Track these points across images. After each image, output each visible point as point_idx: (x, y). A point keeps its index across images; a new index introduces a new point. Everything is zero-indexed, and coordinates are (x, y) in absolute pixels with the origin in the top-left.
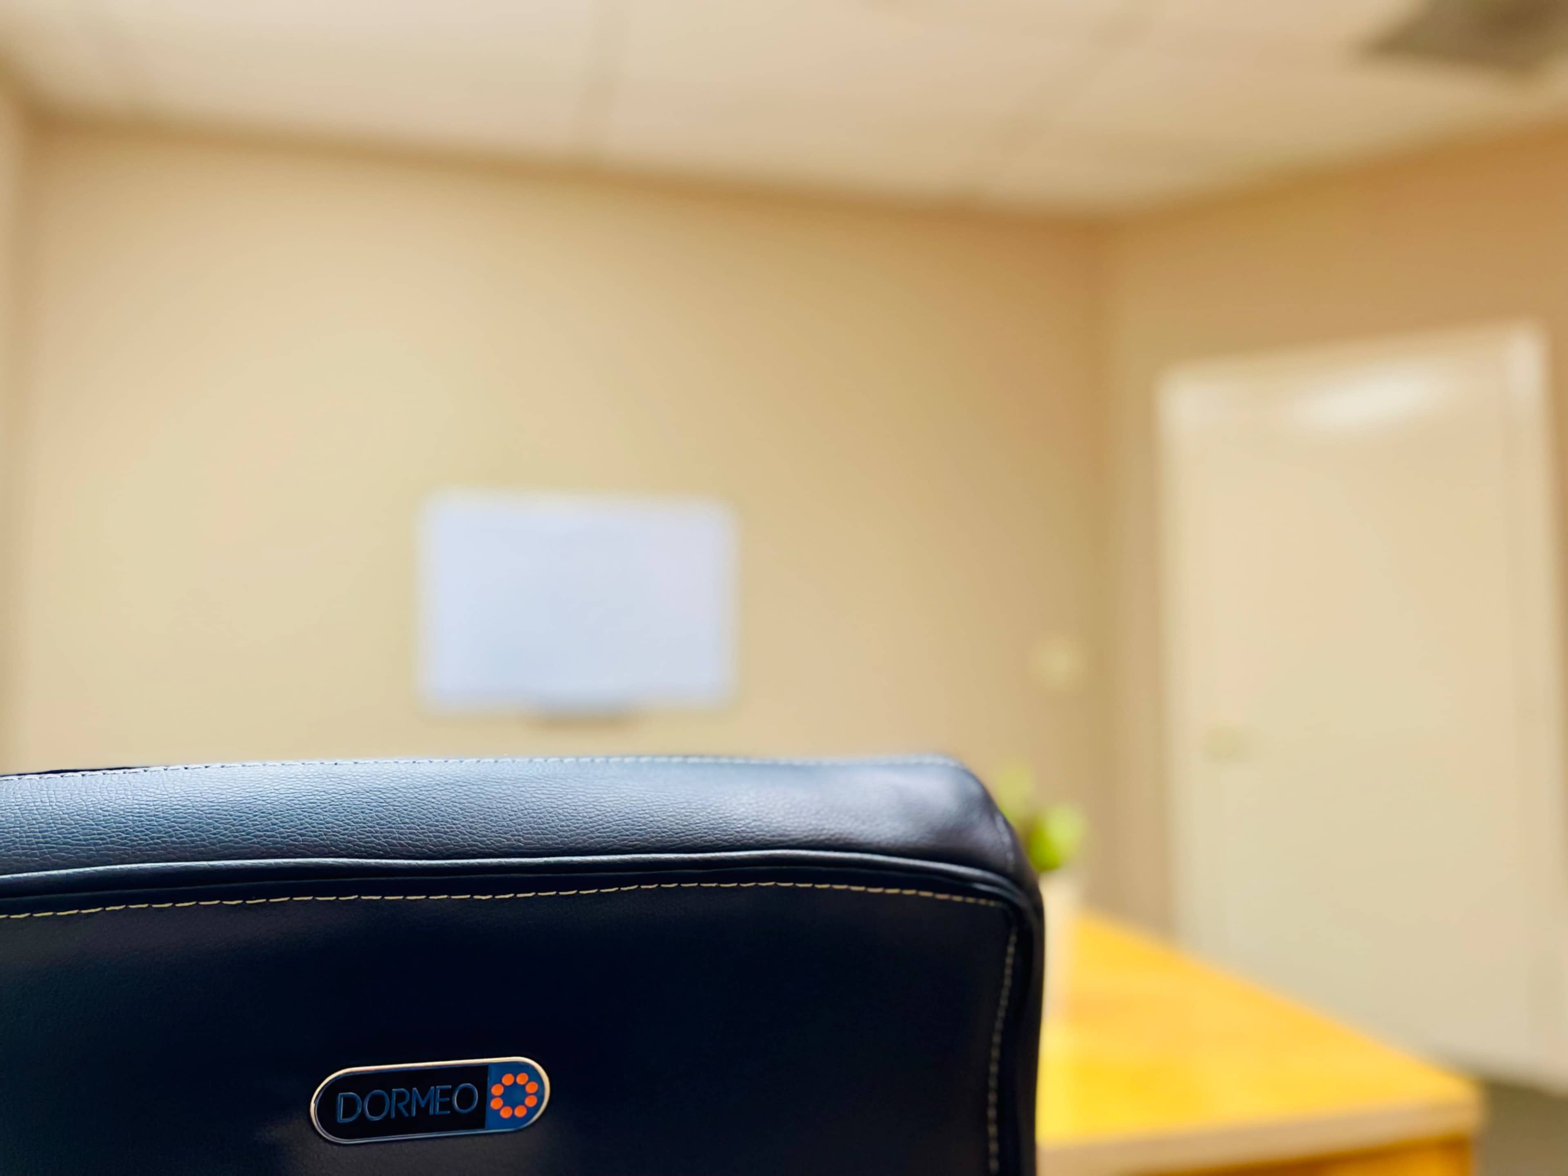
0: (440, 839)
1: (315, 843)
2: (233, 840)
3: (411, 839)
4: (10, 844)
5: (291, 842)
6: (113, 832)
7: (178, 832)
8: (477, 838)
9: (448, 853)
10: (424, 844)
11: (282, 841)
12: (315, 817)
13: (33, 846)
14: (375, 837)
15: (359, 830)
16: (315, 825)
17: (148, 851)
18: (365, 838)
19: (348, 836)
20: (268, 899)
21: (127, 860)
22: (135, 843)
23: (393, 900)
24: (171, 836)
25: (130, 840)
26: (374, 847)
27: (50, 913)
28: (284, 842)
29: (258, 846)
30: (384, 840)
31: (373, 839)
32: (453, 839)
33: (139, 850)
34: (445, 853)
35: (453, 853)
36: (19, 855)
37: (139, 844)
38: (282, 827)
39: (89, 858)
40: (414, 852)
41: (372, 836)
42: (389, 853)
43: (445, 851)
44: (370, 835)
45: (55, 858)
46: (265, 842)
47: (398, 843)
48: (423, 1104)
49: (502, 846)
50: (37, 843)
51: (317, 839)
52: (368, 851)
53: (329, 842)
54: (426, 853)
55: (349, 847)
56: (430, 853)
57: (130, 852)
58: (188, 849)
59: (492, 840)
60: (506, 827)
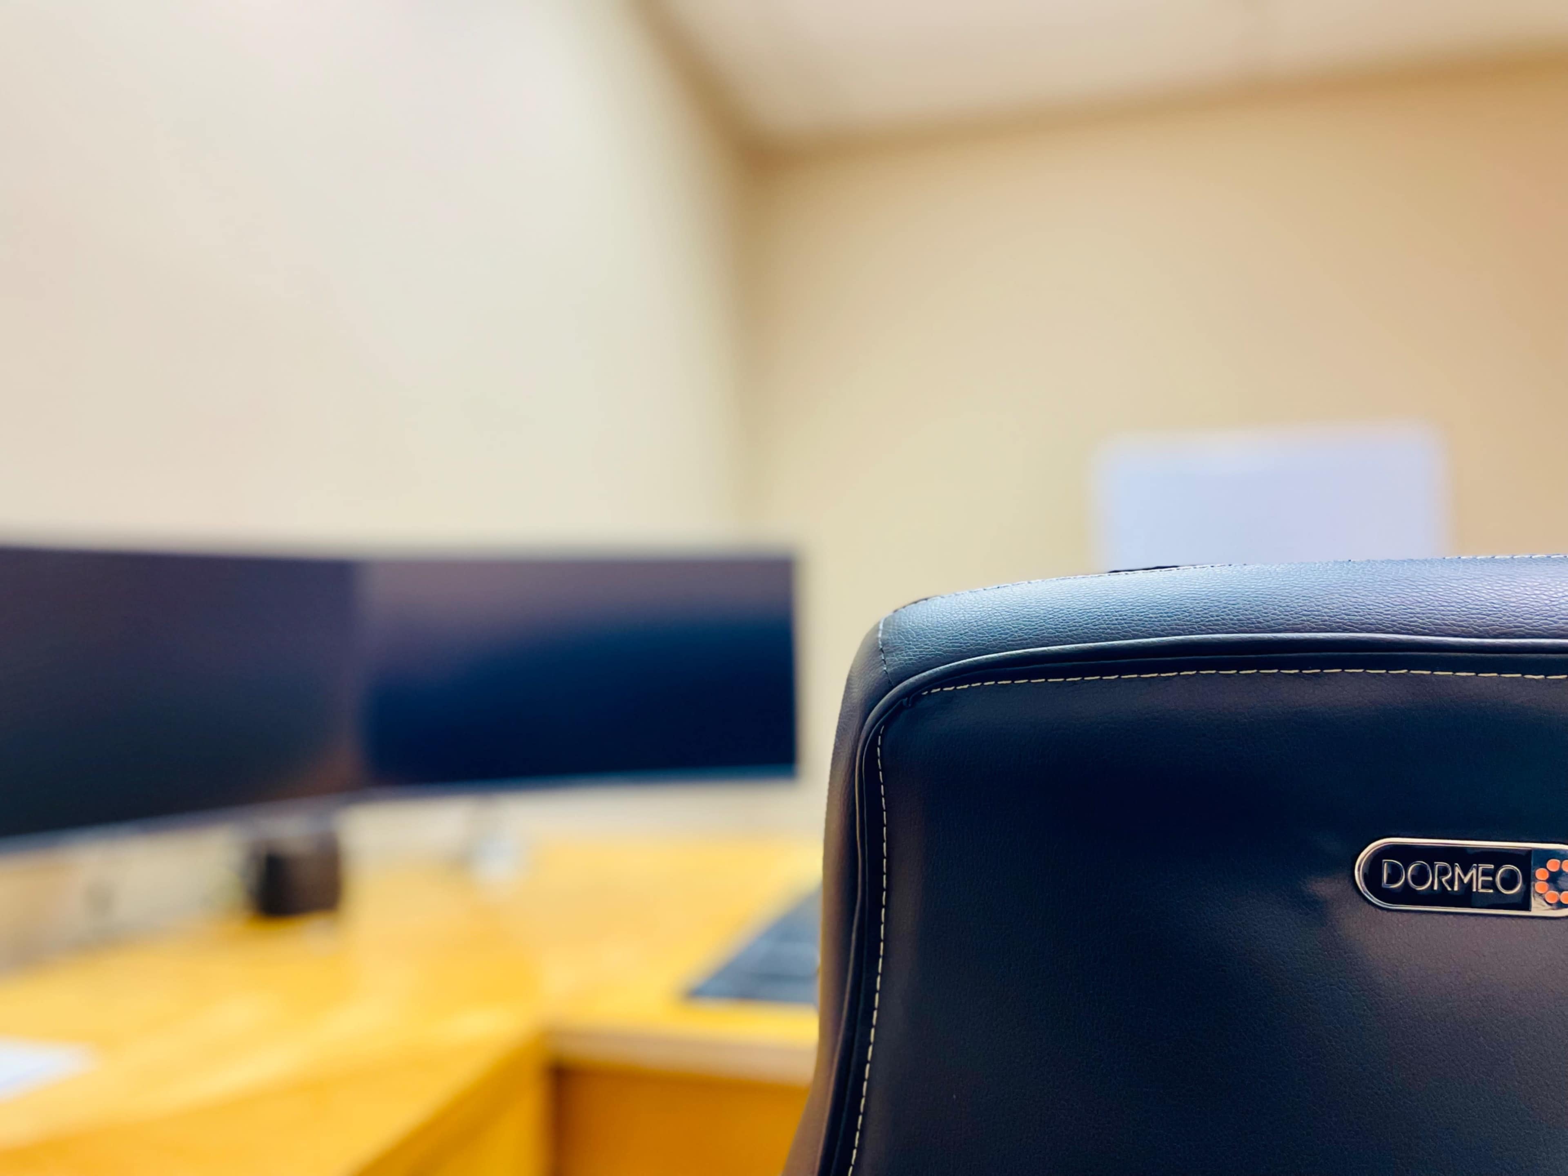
0: (1484, 620)
1: (1362, 621)
2: (1284, 618)
3: (1454, 620)
4: (1095, 620)
5: (1338, 620)
6: (1177, 611)
7: (1233, 612)
8: (1522, 620)
9: (1494, 633)
10: (1468, 624)
11: (1329, 619)
12: (1354, 600)
13: (1114, 622)
14: (1418, 618)
15: (1400, 611)
16: (1357, 606)
17: (1211, 625)
18: (1408, 618)
19: (1392, 616)
20: (1322, 670)
21: (1194, 633)
22: (1199, 620)
23: (1443, 675)
24: (1228, 615)
25: (1194, 617)
26: (1419, 625)
27: (1135, 676)
28: (1332, 620)
29: (1309, 623)
30: (1428, 620)
31: (1416, 619)
32: (1498, 621)
33: (1204, 625)
34: (1491, 633)
35: (1499, 633)
36: (1105, 629)
37: (1202, 621)
38: (1326, 608)
39: (1162, 631)
40: (1459, 631)
41: (1415, 616)
42: (1435, 632)
43: (1490, 631)
44: (1412, 615)
45: (1135, 631)
46: (1314, 620)
47: (1442, 623)
48: (1466, 880)
49: (1550, 628)
50: (1117, 620)
51: (1362, 618)
52: (1413, 629)
53: (1374, 621)
54: (1471, 632)
55: (1395, 626)
56: (1475, 632)
57: (1196, 626)
58: (1246, 624)
59: (1539, 622)
60: (1551, 611)
